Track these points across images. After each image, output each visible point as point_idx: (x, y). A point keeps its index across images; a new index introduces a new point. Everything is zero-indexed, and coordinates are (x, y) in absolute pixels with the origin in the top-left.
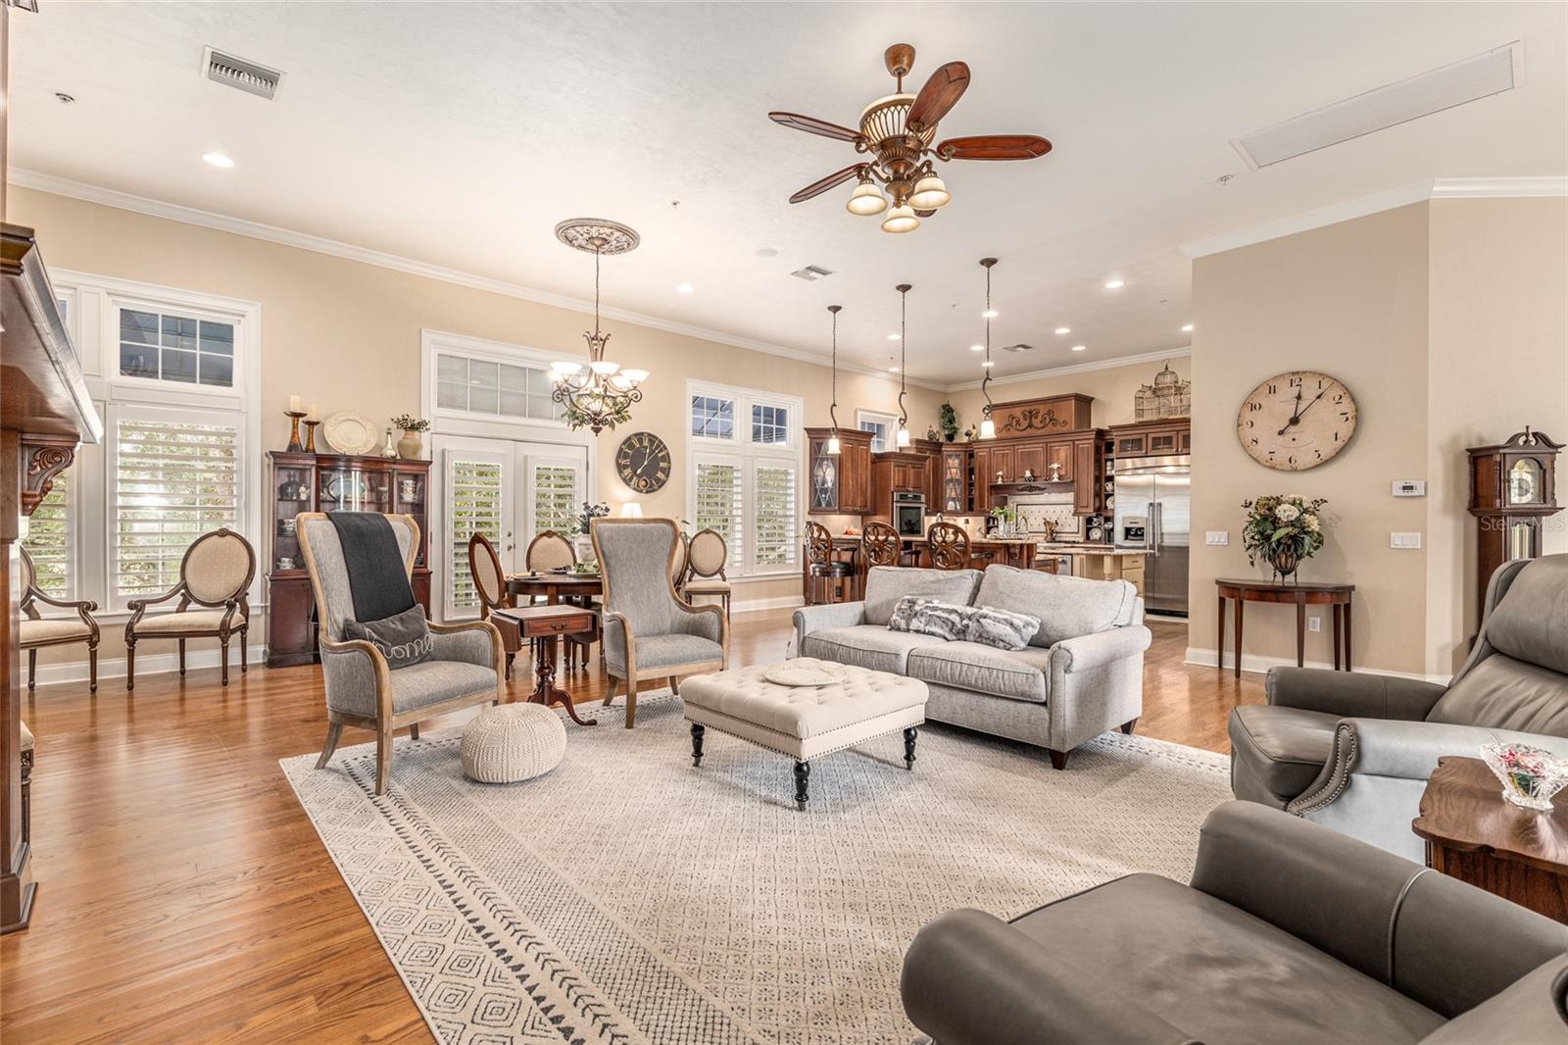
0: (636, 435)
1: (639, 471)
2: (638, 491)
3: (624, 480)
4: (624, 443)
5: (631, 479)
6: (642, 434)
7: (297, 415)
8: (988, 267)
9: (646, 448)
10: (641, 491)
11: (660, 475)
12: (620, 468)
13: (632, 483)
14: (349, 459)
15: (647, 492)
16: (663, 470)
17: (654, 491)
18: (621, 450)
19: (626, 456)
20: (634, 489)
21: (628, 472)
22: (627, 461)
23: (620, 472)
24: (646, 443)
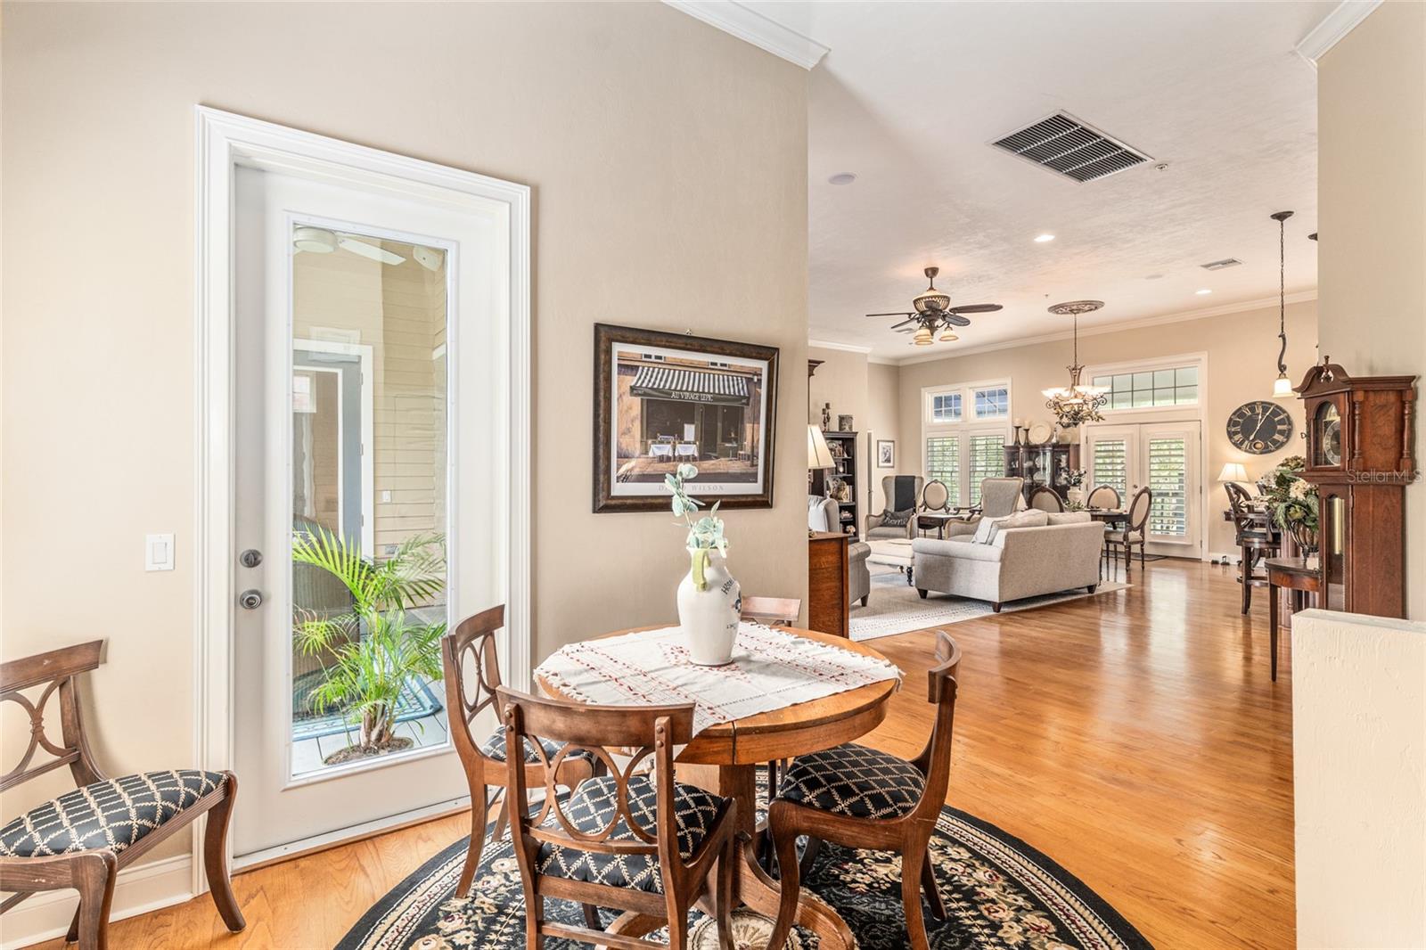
0: (1246, 405)
1: (1251, 438)
2: (1250, 452)
3: (1235, 444)
4: (1234, 414)
5: (1242, 443)
6: (1255, 403)
7: (1018, 428)
8: (1282, 221)
9: (1258, 414)
10: (1254, 453)
11: (1277, 437)
12: (1231, 435)
13: (1244, 446)
14: (1044, 446)
15: (1261, 453)
16: (1281, 433)
17: (1271, 451)
18: (1231, 419)
19: (1236, 424)
20: (1246, 451)
21: (1238, 437)
22: (1238, 428)
23: (1230, 438)
24: (1259, 410)
